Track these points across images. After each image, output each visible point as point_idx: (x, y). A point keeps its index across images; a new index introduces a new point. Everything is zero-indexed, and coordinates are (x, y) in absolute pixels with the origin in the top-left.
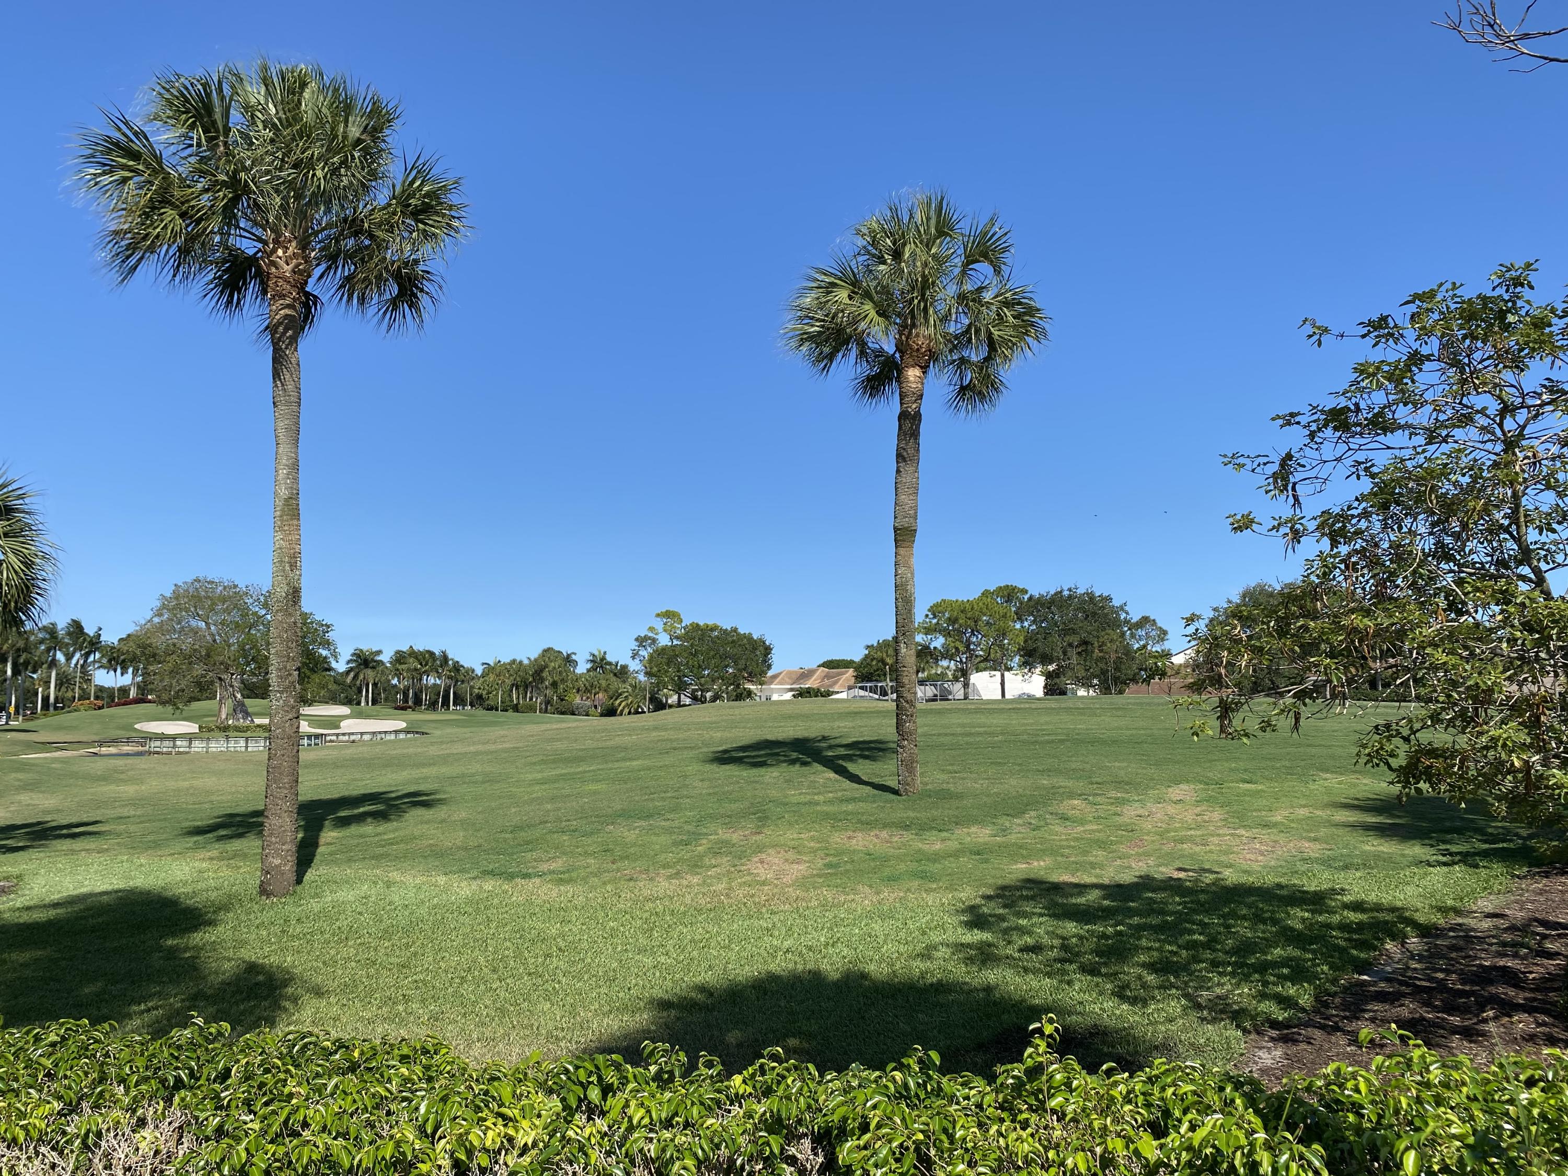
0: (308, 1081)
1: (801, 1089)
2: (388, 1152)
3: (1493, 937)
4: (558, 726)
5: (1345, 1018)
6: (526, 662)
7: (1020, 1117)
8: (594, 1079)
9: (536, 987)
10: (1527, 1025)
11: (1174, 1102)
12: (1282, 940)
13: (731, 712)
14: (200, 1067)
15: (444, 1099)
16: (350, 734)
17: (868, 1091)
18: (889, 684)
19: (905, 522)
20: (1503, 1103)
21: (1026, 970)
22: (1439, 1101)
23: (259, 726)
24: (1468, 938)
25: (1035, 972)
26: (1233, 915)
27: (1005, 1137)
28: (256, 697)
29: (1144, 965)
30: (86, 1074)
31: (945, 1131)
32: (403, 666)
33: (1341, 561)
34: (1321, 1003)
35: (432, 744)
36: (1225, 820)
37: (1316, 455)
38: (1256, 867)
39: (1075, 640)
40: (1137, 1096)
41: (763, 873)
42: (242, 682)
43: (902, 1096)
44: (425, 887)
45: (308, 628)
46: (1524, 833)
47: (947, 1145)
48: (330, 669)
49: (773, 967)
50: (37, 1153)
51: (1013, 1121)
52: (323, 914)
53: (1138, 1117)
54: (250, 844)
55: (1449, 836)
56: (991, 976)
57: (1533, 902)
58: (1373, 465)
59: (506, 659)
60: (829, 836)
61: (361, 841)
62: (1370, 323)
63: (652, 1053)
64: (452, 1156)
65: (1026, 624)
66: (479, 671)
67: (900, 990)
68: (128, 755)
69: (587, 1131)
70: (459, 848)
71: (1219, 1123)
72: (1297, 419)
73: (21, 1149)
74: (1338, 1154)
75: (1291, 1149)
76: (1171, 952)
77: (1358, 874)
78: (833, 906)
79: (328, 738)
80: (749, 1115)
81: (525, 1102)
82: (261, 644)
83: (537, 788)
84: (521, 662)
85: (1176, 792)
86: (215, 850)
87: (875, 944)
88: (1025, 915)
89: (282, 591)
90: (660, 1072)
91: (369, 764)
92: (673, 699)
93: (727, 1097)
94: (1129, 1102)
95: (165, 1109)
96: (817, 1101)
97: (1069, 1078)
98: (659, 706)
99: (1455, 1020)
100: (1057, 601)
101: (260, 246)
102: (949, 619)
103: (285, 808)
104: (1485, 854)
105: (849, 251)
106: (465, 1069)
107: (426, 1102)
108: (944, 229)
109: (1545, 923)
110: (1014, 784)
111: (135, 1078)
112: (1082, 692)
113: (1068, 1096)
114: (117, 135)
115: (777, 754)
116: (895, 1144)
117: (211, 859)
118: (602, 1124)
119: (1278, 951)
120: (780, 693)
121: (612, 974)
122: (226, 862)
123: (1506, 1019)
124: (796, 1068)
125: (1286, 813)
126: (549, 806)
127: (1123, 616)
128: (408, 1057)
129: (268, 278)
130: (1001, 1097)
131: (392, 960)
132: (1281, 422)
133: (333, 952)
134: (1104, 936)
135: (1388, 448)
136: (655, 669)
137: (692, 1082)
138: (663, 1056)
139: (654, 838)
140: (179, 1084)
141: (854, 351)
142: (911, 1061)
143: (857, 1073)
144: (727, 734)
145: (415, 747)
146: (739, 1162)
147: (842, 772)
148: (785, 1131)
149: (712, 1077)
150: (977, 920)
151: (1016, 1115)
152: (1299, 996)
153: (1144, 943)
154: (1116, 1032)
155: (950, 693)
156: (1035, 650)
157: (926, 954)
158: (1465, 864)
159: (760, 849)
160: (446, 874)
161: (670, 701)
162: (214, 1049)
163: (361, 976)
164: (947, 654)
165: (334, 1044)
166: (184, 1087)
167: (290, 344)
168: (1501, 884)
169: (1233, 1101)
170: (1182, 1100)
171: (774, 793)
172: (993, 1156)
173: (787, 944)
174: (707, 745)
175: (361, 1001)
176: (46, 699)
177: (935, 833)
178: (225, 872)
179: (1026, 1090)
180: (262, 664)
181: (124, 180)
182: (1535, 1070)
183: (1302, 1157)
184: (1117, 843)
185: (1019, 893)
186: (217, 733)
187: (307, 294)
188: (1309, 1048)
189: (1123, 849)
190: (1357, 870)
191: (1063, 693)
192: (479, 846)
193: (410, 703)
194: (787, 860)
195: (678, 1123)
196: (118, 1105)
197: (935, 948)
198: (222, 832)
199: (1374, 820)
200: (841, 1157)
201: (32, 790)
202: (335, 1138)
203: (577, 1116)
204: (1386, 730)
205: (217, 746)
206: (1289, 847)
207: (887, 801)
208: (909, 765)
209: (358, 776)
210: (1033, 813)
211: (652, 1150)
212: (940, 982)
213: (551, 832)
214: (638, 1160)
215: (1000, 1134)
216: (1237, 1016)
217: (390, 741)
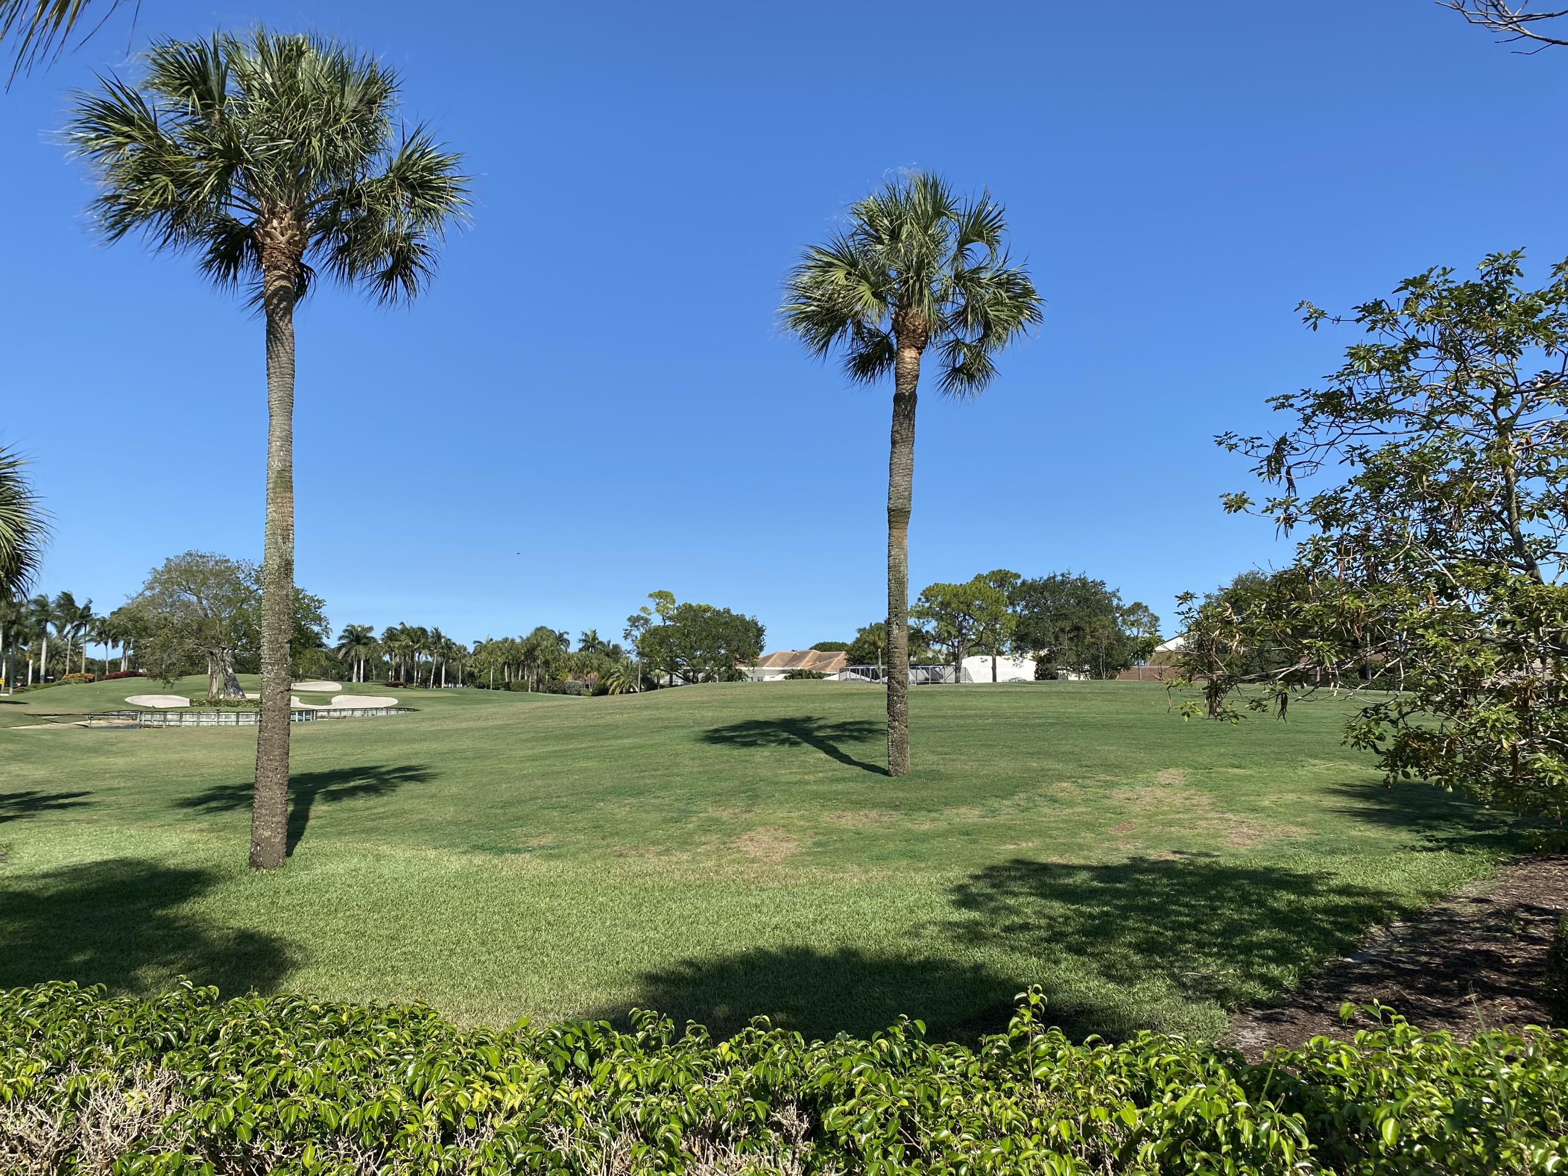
0: (296, 1043)
1: (787, 1056)
2: (375, 1112)
3: (1477, 921)
4: (550, 704)
5: (1328, 999)
6: (518, 640)
7: (1004, 1086)
8: (581, 1044)
9: (524, 960)
10: (1509, 1007)
11: (1158, 1073)
12: (1268, 921)
13: (723, 691)
14: (188, 1029)
15: (432, 1062)
16: (341, 710)
17: (854, 1058)
18: (880, 667)
19: (899, 504)
20: (1484, 1077)
21: (1013, 949)
22: (1420, 1074)
23: (250, 701)
24: (1451, 920)
25: (1021, 950)
26: (1220, 897)
27: (989, 1106)
28: (247, 671)
29: (1130, 945)
30: (75, 1034)
31: (930, 1098)
32: (397, 644)
33: (1333, 546)
34: (1305, 986)
35: (423, 720)
36: (1213, 804)
37: (1309, 439)
38: (1243, 850)
39: (1067, 625)
40: (1120, 1067)
41: (753, 850)
42: (234, 656)
43: (888, 1065)
44: (414, 861)
45: (301, 604)
46: (1510, 820)
47: (931, 1112)
48: (321, 645)
49: (761, 943)
50: (25, 1111)
51: (998, 1090)
52: (313, 886)
53: (1122, 1087)
54: (240, 816)
55: (1436, 823)
56: (979, 954)
57: (1517, 888)
58: (1367, 452)
59: (498, 638)
60: (818, 815)
61: (352, 814)
62: (1365, 308)
63: (639, 1020)
64: (439, 1117)
65: (1018, 609)
66: (471, 649)
67: (887, 968)
68: (118, 727)
69: (574, 1096)
70: (449, 823)
71: (1201, 1092)
72: (1291, 401)
73: (8, 1107)
74: (1319, 1125)
75: (1272, 1118)
76: (1157, 933)
77: (1344, 859)
78: (822, 883)
79: (319, 714)
80: (735, 1081)
81: (512, 1066)
82: (253, 618)
83: (528, 764)
84: (513, 641)
85: (1165, 776)
86: (205, 821)
87: (863, 922)
88: (1015, 895)
89: (275, 563)
90: (648, 1037)
91: (360, 739)
92: (665, 680)
93: (714, 1063)
94: (1114, 1072)
95: (153, 1069)
96: (803, 1068)
97: (1053, 1048)
98: (651, 685)
99: (1437, 1002)
100: (1051, 587)
101: (255, 216)
102: (942, 603)
103: (275, 780)
104: (1471, 841)
105: (847, 232)
106: (452, 1034)
107: (414, 1065)
108: (939, 210)
109: (1529, 909)
110: (1004, 766)
111: (123, 1039)
112: (1073, 677)
113: (1052, 1066)
114: (111, 99)
115: (768, 734)
116: (880, 1110)
117: (201, 831)
118: (588, 1089)
119: (1263, 934)
120: (772, 674)
121: (600, 948)
122: (215, 834)
123: (1488, 1002)
124: (783, 1036)
125: (1274, 798)
126: (540, 783)
127: (1115, 602)
128: (396, 1021)
129: (263, 249)
130: (986, 1066)
131: (382, 932)
132: (1274, 403)
133: (322, 924)
134: (1091, 916)
135: (1382, 433)
136: (647, 650)
137: (679, 1049)
138: (650, 1023)
139: (644, 816)
140: (167, 1045)
141: (850, 330)
142: (897, 1030)
143: (844, 1041)
144: (717, 714)
145: (406, 723)
146: (724, 1127)
147: (833, 752)
148: (770, 1098)
149: (699, 1044)
150: (965, 899)
151: (1000, 1084)
152: (1283, 977)
153: (1130, 923)
154: (1102, 1010)
155: (942, 677)
156: (1026, 634)
157: (915, 932)
158: (1451, 850)
159: (750, 827)
160: (436, 848)
161: (662, 682)
162: (202, 1012)
163: (350, 948)
164: (940, 639)
165: (322, 1007)
166: (172, 1048)
167: (284, 315)
168: (1486, 870)
169: (1215, 1072)
170: (1165, 1071)
171: (763, 772)
172: (977, 1123)
173: (775, 920)
174: (699, 724)
175: (350, 972)
176: (36, 672)
177: (924, 813)
178: (216, 844)
179: (1011, 1060)
180: (254, 639)
181: (119, 146)
182: (1515, 1045)
183: (1283, 1125)
184: (1106, 825)
185: (1007, 874)
186: (207, 708)
187: (302, 266)
188: (1292, 1028)
189: (1111, 831)
190: (1343, 854)
191: (1054, 677)
192: (470, 821)
193: (402, 680)
194: (776, 838)
195: (664, 1088)
196: (106, 1065)
197: (923, 926)
198: (213, 804)
199: (1361, 806)
200: (826, 1122)
201: (22, 761)
202: (323, 1099)
203: (564, 1081)
204: (1375, 713)
205: (208, 720)
206: (1276, 831)
207: (876, 782)
208: (899, 746)
209: (349, 751)
210: (1023, 795)
211: (638, 1114)
212: (927, 959)
213: (541, 808)
214: (624, 1124)
215: (984, 1102)
216: (1222, 996)
217: (381, 717)
